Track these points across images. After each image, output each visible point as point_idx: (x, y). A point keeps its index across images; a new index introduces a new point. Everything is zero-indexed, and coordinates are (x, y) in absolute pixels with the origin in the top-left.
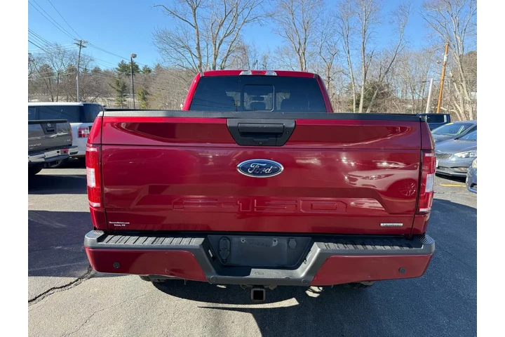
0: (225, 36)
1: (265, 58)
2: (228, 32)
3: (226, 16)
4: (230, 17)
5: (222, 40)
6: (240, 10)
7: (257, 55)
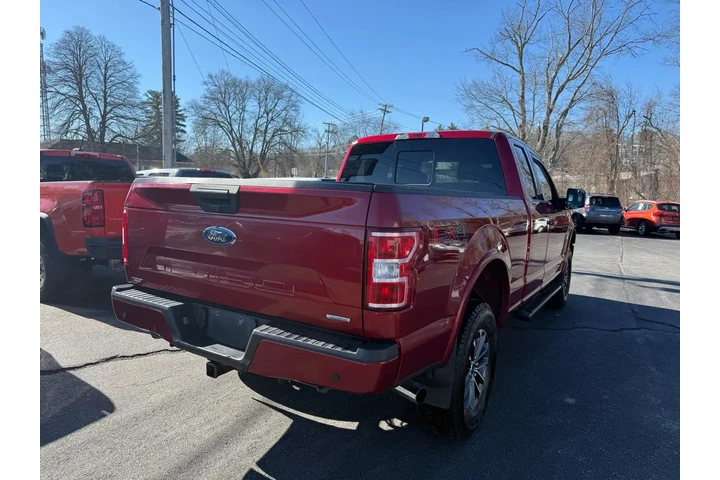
0: (568, 80)
1: (650, 107)
2: (574, 73)
3: (570, 50)
4: (579, 49)
5: (563, 87)
6: (597, 38)
7: (634, 102)
